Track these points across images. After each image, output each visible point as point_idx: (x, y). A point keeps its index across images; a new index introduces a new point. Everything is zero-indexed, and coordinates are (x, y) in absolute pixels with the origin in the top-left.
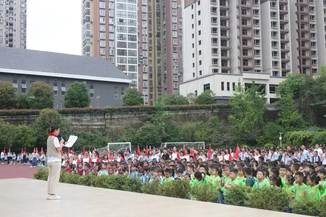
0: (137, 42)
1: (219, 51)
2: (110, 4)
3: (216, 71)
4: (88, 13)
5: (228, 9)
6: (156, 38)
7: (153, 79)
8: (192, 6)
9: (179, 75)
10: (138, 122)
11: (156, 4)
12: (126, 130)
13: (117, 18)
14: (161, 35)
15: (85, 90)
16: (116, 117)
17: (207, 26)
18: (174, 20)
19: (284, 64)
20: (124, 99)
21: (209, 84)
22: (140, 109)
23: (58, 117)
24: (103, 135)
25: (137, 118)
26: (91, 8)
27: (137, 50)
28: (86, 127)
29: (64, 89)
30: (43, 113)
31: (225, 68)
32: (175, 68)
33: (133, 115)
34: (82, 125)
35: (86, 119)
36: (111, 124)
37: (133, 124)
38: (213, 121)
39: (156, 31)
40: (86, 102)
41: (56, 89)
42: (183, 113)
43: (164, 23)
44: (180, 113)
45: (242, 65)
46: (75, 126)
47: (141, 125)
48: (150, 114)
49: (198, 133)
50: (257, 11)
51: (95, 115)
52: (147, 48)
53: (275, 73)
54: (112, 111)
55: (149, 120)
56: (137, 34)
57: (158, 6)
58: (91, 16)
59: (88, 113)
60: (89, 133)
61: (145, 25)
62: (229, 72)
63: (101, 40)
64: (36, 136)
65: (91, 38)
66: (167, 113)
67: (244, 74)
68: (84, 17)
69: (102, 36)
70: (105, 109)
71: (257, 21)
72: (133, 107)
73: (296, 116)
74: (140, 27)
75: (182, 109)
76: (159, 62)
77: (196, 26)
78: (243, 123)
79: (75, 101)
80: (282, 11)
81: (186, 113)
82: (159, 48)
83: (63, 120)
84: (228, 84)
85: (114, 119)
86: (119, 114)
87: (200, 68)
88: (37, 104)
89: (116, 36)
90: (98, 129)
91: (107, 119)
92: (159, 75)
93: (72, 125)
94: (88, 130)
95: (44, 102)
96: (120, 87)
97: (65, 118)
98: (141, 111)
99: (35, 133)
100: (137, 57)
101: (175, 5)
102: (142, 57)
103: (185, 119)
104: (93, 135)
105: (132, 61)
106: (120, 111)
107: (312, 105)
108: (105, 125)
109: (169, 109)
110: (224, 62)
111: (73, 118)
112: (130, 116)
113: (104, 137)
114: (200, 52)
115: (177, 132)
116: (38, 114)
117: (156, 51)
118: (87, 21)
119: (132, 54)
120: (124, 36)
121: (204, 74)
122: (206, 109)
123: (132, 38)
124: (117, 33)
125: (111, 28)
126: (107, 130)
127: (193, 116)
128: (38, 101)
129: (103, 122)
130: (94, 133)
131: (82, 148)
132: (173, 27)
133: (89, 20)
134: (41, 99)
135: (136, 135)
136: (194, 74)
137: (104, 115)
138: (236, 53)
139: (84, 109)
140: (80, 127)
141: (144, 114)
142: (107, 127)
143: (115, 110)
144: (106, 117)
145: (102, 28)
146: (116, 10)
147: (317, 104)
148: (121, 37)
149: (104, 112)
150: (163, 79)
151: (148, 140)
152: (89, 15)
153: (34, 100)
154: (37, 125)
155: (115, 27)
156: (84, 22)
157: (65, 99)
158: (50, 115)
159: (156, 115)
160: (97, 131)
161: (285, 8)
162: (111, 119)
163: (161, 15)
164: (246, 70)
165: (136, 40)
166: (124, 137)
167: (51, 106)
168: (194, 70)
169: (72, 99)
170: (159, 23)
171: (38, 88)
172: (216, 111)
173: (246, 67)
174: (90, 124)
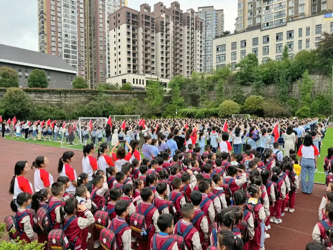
0: (77, 50)
1: (132, 60)
2: (58, 23)
3: (129, 72)
4: (43, 28)
5: (137, 34)
6: (89, 50)
7: (87, 75)
8: (115, 30)
9: (104, 73)
10: (85, 100)
11: (89, 28)
12: (76, 106)
13: (63, 33)
14: (92, 48)
15: (44, 76)
16: (69, 96)
17: (124, 43)
18: (101, 39)
19: (167, 71)
20: (74, 84)
21: (125, 80)
22: (87, 91)
23: (23, 94)
24: (60, 108)
25: (84, 97)
26: (45, 25)
27: (77, 55)
28: (46, 102)
29: (27, 74)
30: (10, 90)
31: (134, 70)
32: (102, 69)
33: (81, 95)
34: (43, 101)
35: (46, 97)
36: (65, 100)
37: (81, 101)
38: (135, 101)
39: (89, 45)
40: (45, 84)
41: (20, 74)
42: (115, 96)
43: (95, 40)
44: (113, 96)
45: (145, 69)
46: (37, 101)
47: (87, 102)
48: (93, 95)
49: (126, 109)
50: (153, 38)
51: (53, 94)
52: (84, 55)
53: (162, 76)
54: (66, 92)
55: (93, 99)
56: (77, 45)
57: (90, 29)
58: (45, 30)
59: (48, 92)
60: (49, 107)
61: (83, 40)
62: (137, 73)
63: (52, 46)
64: (4, 108)
65: (45, 45)
66: (105, 95)
67: (146, 75)
68: (40, 30)
69: (53, 44)
70: (61, 90)
71: (153, 44)
72: (81, 89)
73: (181, 100)
74: (79, 41)
75: (115, 93)
76: (91, 65)
77: (117, 42)
78: (153, 103)
79: (36, 83)
80: (166, 39)
81: (118, 95)
82: (91, 56)
83: (27, 96)
84: (137, 80)
85: (67, 97)
86: (71, 94)
87: (120, 69)
88: (4, 83)
89: (63, 45)
90: (56, 104)
91: (62, 97)
92: (91, 73)
93: (35, 101)
94: (48, 104)
95: (10, 82)
96: (70, 76)
97: (29, 95)
98: (87, 93)
99: (3, 106)
100: (77, 60)
101: (101, 30)
102: (80, 60)
103: (117, 99)
104: (52, 108)
105: (74, 62)
106: (72, 92)
107: (190, 94)
108: (61, 101)
109: (106, 92)
110: (134, 67)
111: (36, 95)
112: (79, 95)
113: (61, 110)
114: (120, 59)
115: (113, 108)
116: (5, 91)
117: (89, 58)
118: (42, 34)
119: (74, 57)
120: (68, 46)
121: (122, 73)
122: (129, 93)
123: (74, 47)
124: (63, 43)
125: (59, 40)
126: (63, 105)
127: (121, 97)
128: (5, 82)
129: (59, 99)
130: (52, 107)
131: (43, 117)
132: (100, 43)
133: (44, 33)
134: (8, 80)
135: (84, 109)
136: (116, 72)
137: (60, 94)
138: (141, 62)
139: (44, 89)
140: (42, 102)
141: (89, 95)
142: (62, 103)
143: (68, 91)
144: (61, 95)
145: (53, 39)
146: (63, 28)
147: (192, 93)
148: (66, 46)
149: (60, 92)
150: (94, 75)
151: (93, 112)
152: (44, 29)
153: (2, 81)
154: (4, 99)
155: (62, 39)
156: (40, 34)
157: (29, 82)
158: (16, 92)
159: (98, 96)
160: (54, 105)
161: (168, 38)
162: (65, 97)
163: (92, 35)
164: (147, 72)
165: (76, 49)
166: (75, 110)
167: (16, 85)
168: (116, 70)
169: (34, 82)
170: (91, 40)
171: (5, 71)
172: (135, 95)
173: (146, 70)
174: (49, 100)
